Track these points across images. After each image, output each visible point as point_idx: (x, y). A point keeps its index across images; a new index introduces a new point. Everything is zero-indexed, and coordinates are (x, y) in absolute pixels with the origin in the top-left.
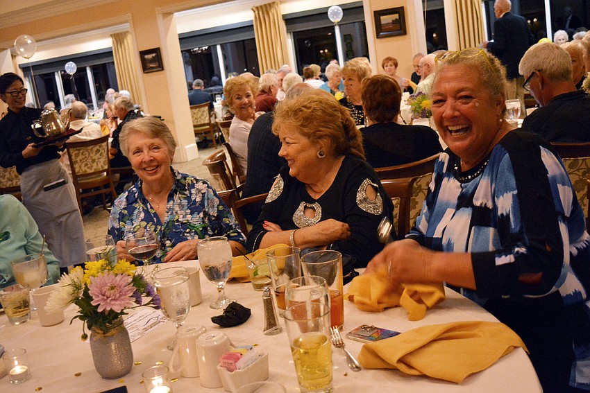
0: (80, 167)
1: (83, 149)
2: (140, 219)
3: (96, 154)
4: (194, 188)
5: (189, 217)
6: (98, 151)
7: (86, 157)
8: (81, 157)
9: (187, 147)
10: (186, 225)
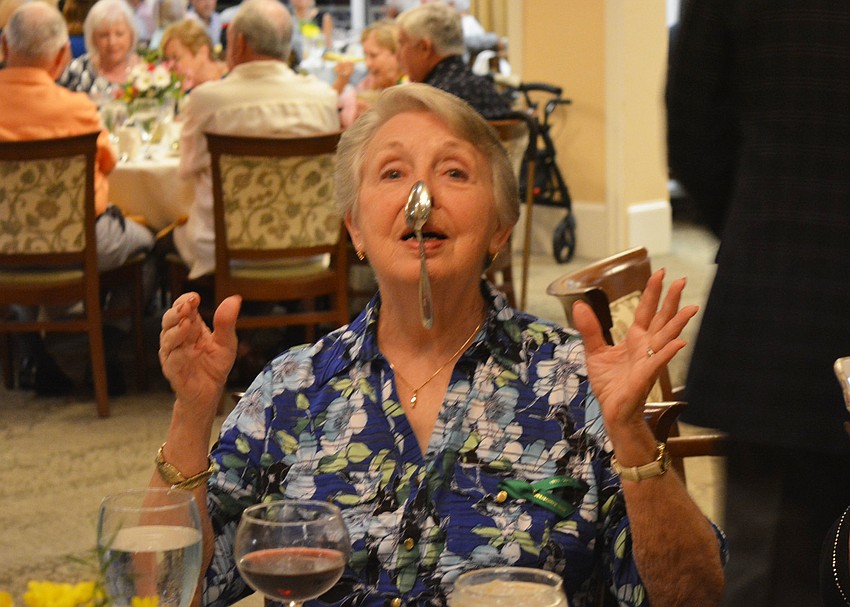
0: (246, 224)
1: (263, 165)
2: (349, 433)
3: (304, 189)
4: (552, 357)
5: (513, 450)
6: (314, 178)
7: (269, 194)
8: (253, 190)
9: (635, 209)
10: (495, 476)
